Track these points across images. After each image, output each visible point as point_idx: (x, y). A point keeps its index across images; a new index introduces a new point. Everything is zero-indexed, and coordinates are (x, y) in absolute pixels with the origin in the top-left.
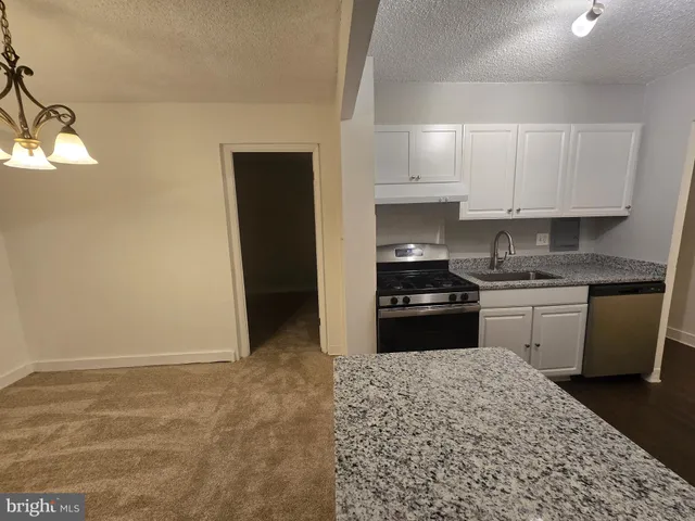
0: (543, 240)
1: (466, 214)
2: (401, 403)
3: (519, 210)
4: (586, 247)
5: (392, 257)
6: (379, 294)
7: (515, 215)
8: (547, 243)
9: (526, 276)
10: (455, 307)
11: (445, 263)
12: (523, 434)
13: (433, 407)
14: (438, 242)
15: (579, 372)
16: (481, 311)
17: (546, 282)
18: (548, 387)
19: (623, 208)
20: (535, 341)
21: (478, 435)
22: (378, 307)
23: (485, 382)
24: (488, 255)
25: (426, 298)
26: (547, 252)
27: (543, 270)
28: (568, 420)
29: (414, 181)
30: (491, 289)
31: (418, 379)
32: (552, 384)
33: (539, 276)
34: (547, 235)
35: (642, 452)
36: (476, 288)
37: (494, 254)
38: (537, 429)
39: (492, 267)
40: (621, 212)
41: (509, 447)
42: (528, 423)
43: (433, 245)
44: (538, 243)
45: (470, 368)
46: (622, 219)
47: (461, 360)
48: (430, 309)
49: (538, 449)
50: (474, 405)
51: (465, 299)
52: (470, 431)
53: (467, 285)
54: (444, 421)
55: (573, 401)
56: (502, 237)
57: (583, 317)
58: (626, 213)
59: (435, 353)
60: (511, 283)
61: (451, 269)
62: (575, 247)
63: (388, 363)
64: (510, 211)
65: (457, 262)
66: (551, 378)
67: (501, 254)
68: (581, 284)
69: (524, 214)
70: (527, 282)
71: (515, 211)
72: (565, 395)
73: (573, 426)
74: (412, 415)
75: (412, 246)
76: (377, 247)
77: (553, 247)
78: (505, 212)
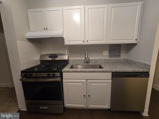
3: (87, 41)
4: (123, 56)
7: (86, 43)
8: (107, 54)
15: (109, 108)
19: (134, 40)
26: (108, 58)
40: (134, 41)
44: (104, 54)
46: (135, 44)
58: (135, 42)
62: (119, 56)
64: (84, 41)
69: (90, 43)
71: (86, 41)
77: (110, 56)
78: (82, 42)
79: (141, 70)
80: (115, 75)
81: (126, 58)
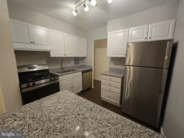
0: (73, 62)
1: (52, 55)
2: (30, 121)
5: (26, 70)
6: (20, 84)
7: (65, 56)
9: (70, 71)
10: (51, 82)
11: (48, 70)
12: (70, 111)
13: (44, 116)
14: (44, 64)
16: (60, 82)
17: (74, 72)
18: (75, 96)
19: (85, 55)
20: (73, 86)
21: (58, 117)
22: (21, 89)
23: (60, 101)
24: (60, 67)
25: (43, 81)
26: (74, 65)
27: (73, 69)
28: (79, 102)
29: (32, 43)
30: (62, 75)
31: (37, 110)
32: (76, 95)
33: (73, 71)
34: (73, 61)
35: (91, 102)
36: (58, 76)
37: (62, 66)
38: (73, 108)
39: (62, 70)
41: (67, 116)
42: (71, 107)
43: (43, 65)
44: (72, 63)
45: (56, 99)
47: (53, 97)
48: (44, 85)
49: (74, 113)
50: (57, 109)
51: (55, 80)
52: (56, 118)
53: (55, 75)
54: (48, 119)
55: (80, 97)
56: (63, 62)
57: (81, 78)
59: (44, 98)
60: (66, 73)
61: (50, 71)
62: (79, 63)
63: (24, 109)
64: (64, 55)
65: (52, 69)
66: (76, 94)
67: (64, 66)
68: (80, 71)
69: (68, 56)
70: (70, 72)
72: (79, 96)
73: (80, 103)
74: (35, 123)
75: (35, 65)
76: (17, 67)
77: (75, 64)
78: (63, 55)
79: (90, 69)
80: (83, 72)
81: (82, 64)
